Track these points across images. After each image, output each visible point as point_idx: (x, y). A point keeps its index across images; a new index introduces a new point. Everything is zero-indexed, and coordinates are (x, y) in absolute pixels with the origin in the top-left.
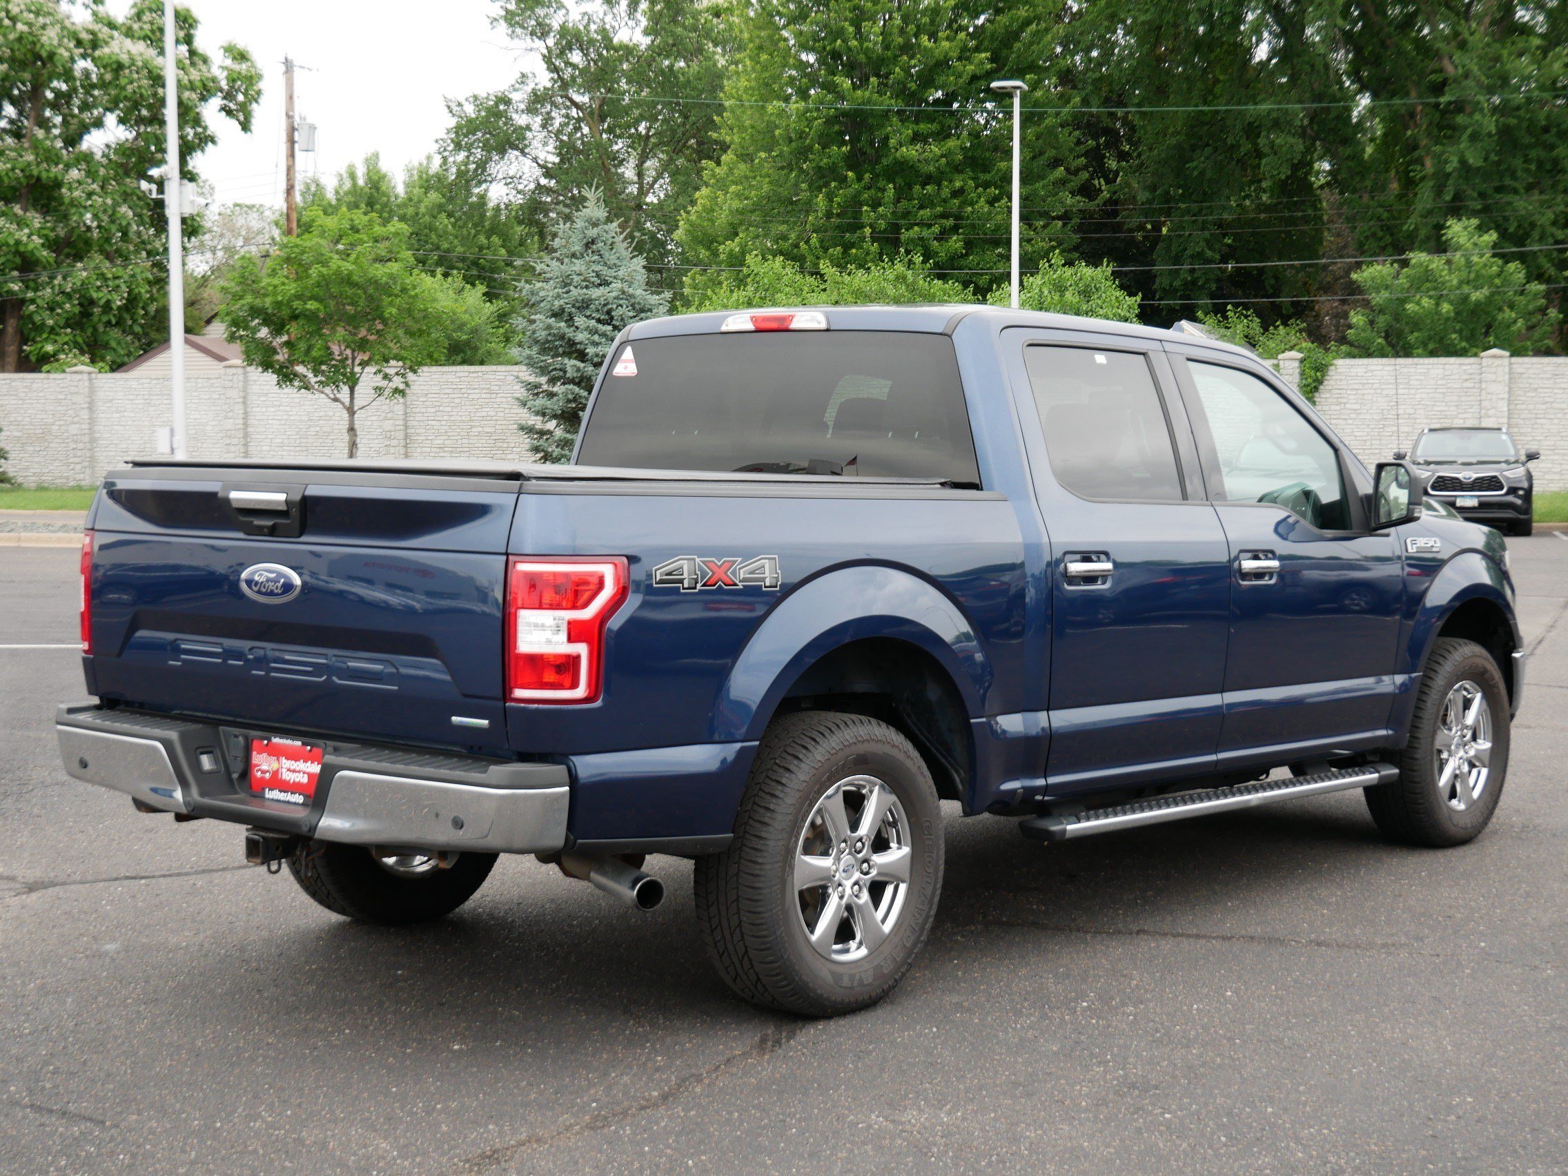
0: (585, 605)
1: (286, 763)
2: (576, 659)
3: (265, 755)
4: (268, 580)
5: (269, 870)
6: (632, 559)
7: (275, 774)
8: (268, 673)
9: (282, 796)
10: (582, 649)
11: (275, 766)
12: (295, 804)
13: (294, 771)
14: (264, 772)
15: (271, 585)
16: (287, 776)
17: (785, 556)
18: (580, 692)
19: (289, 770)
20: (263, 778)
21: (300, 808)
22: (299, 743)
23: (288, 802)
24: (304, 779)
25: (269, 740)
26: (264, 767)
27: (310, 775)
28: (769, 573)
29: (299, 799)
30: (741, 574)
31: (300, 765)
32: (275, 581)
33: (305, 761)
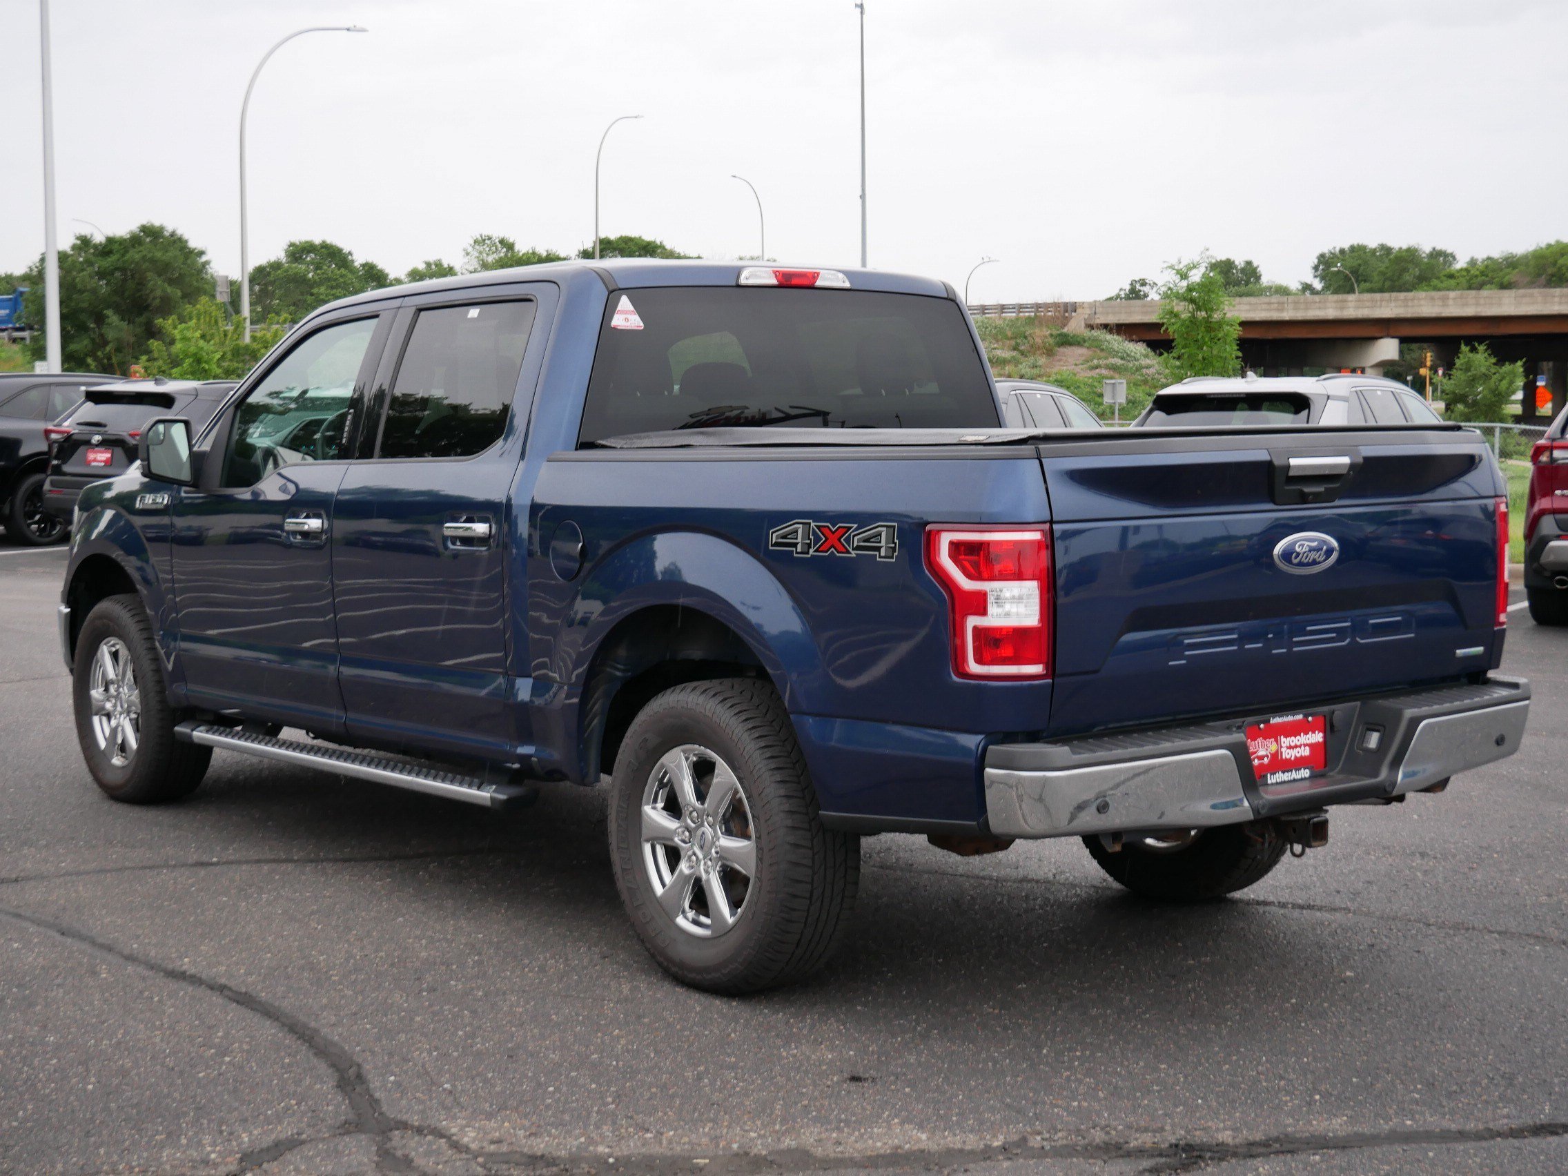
1: (1286, 741)
3: (1260, 740)
4: (1311, 550)
5: (1294, 854)
7: (1275, 756)
8: (1290, 649)
9: (1286, 777)
11: (1273, 747)
12: (1302, 779)
13: (1296, 746)
14: (1261, 758)
15: (1313, 555)
16: (1287, 754)
19: (1290, 747)
20: (1261, 765)
21: (1307, 783)
22: (1300, 717)
23: (1294, 780)
24: (1306, 752)
25: (1267, 722)
26: (1262, 752)
27: (1312, 746)
29: (1305, 773)
31: (1303, 739)
32: (1318, 549)
33: (1306, 733)
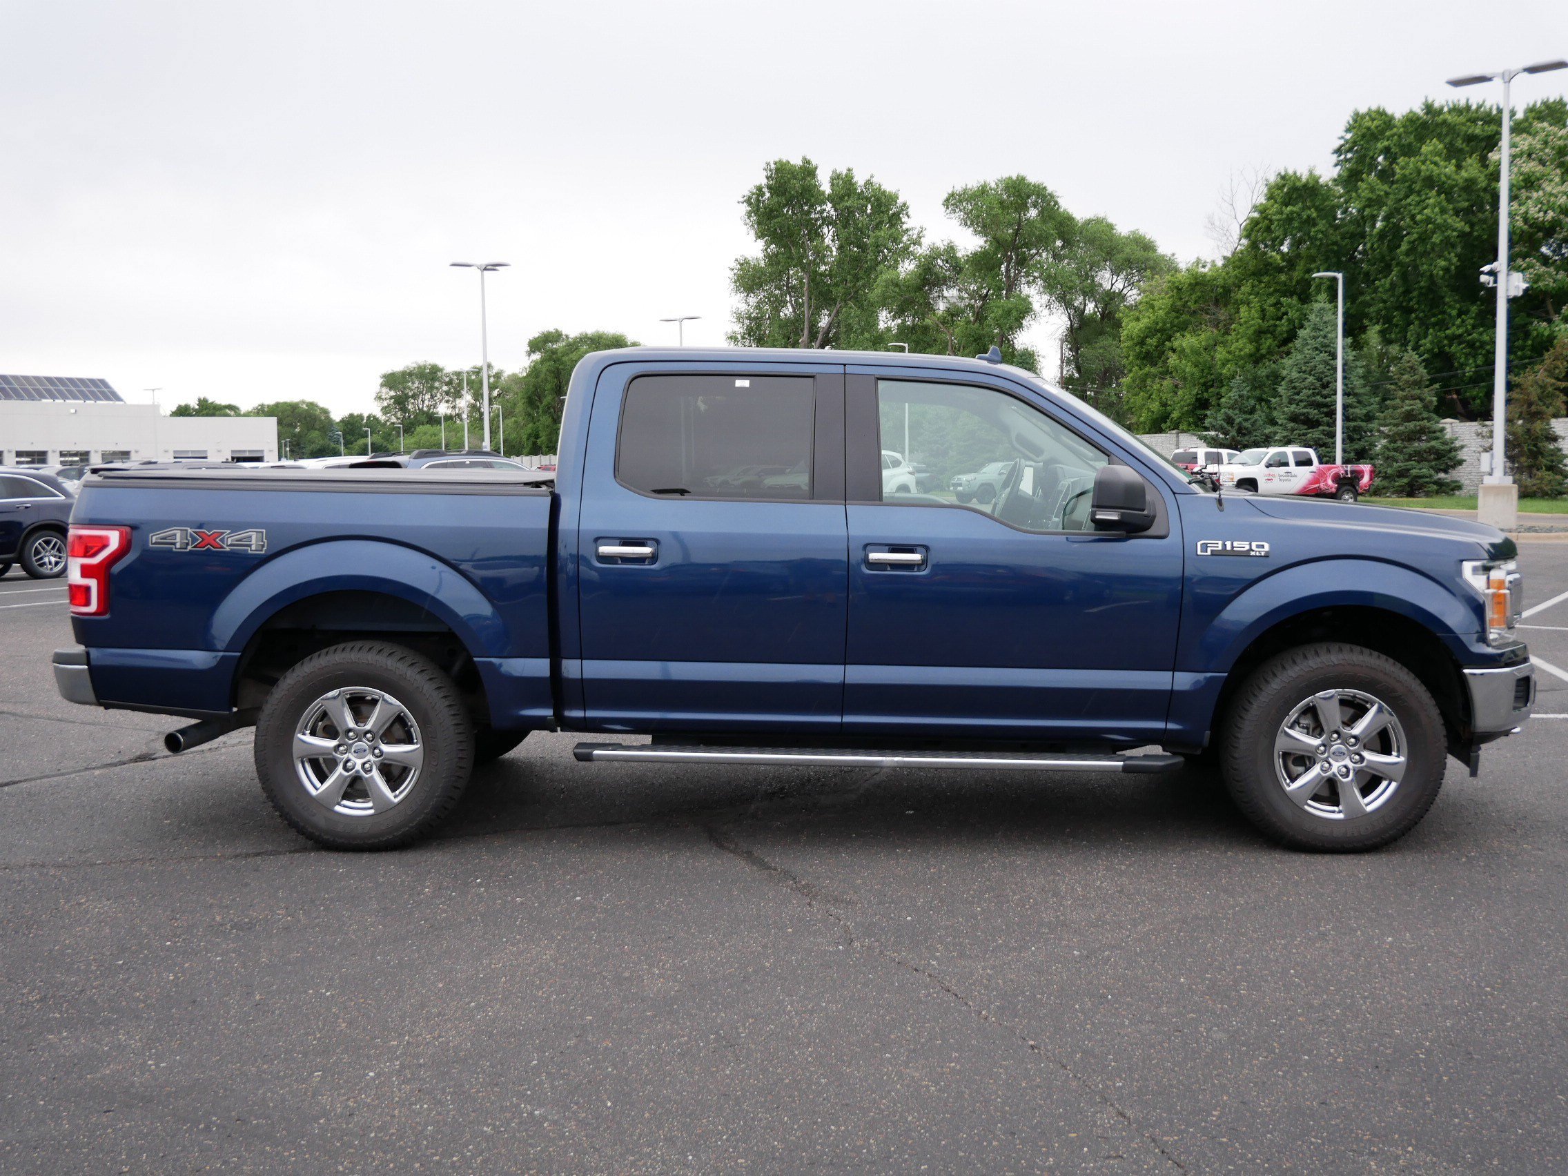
0: (93, 555)
2: (87, 589)
6: (134, 527)
10: (93, 583)
17: (272, 530)
18: (93, 607)
28: (255, 542)
30: (229, 541)
